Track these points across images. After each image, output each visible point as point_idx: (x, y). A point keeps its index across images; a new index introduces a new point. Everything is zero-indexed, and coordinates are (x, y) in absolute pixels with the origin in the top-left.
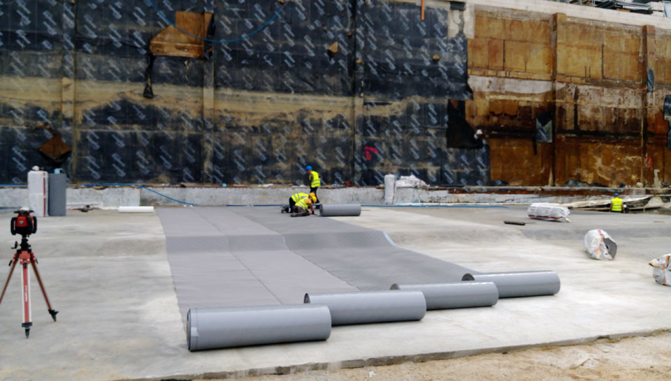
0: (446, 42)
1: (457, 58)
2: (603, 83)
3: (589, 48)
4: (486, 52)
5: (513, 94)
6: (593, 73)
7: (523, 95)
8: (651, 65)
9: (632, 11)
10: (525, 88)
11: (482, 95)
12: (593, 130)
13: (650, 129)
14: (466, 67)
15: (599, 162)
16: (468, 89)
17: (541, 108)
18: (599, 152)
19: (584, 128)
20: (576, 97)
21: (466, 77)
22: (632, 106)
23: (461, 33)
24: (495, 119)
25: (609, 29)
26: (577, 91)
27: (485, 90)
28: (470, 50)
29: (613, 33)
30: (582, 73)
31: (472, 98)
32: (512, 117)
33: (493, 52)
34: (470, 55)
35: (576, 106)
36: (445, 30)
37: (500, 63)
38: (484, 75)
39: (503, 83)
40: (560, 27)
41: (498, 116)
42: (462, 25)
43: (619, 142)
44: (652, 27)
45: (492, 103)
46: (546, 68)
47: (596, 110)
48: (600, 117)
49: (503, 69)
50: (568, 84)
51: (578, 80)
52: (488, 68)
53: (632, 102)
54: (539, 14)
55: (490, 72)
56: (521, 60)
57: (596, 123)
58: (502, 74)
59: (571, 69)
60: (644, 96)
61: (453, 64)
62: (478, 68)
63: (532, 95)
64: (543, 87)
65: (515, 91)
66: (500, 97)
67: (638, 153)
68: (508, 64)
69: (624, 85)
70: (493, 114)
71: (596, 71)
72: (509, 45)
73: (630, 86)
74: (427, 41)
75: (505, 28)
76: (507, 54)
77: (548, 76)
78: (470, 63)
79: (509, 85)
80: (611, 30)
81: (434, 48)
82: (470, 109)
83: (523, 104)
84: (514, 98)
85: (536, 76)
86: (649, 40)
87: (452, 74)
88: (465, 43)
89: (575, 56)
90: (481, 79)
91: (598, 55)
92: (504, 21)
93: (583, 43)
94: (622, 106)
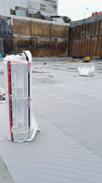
0: (7, 26)
1: (10, 30)
2: (42, 36)
3: (39, 28)
4: (16, 29)
5: (23, 38)
6: (40, 34)
7: (25, 38)
8: (52, 32)
9: (48, 20)
10: (25, 37)
11: (16, 38)
12: (40, 46)
13: (52, 45)
14: (12, 32)
15: (42, 52)
16: (13, 37)
17: (29, 41)
18: (41, 50)
19: (38, 45)
20: (36, 39)
21: (12, 34)
22: (48, 41)
23: (10, 24)
24: (19, 43)
25: (43, 24)
26: (37, 38)
27: (17, 37)
28: (13, 28)
29: (44, 25)
30: (38, 34)
31: (14, 39)
32: (23, 43)
33: (18, 29)
34: (13, 29)
35: (36, 41)
36: (7, 24)
37: (20, 31)
38: (16, 34)
39: (21, 36)
40: (32, 24)
41: (20, 43)
42: (10, 23)
43: (46, 48)
44: (52, 24)
45: (18, 40)
46: (30, 32)
47: (40, 42)
48: (42, 43)
49: (20, 33)
50: (34, 36)
51: (37, 35)
52: (17, 32)
53: (48, 40)
54: (28, 20)
55: (17, 33)
56: (24, 31)
57: (41, 44)
58: (20, 34)
59: (35, 33)
60: (51, 39)
61: (9, 31)
62: (15, 32)
63: (27, 38)
64: (29, 37)
65: (23, 37)
66: (20, 39)
67: (50, 50)
68: (21, 32)
69: (47, 36)
70: (19, 42)
71: (40, 33)
72: (21, 27)
73: (48, 36)
74: (3, 26)
75: (20, 24)
76: (21, 29)
77: (30, 34)
78: (13, 31)
79: (22, 36)
80: (44, 24)
81: (4, 28)
82: (14, 41)
83: (25, 40)
84: (23, 39)
85: (28, 34)
86: (52, 27)
87: (9, 33)
88: (11, 27)
89: (36, 30)
90: (15, 35)
91: (41, 30)
92: (20, 22)
93: (37, 27)
94: (46, 41)
